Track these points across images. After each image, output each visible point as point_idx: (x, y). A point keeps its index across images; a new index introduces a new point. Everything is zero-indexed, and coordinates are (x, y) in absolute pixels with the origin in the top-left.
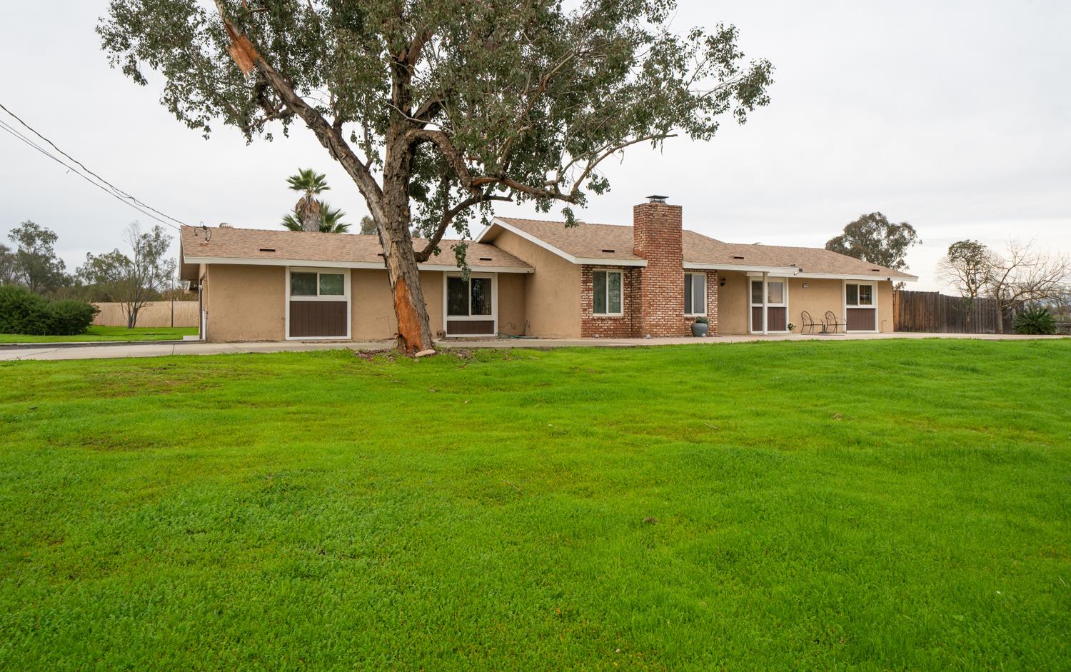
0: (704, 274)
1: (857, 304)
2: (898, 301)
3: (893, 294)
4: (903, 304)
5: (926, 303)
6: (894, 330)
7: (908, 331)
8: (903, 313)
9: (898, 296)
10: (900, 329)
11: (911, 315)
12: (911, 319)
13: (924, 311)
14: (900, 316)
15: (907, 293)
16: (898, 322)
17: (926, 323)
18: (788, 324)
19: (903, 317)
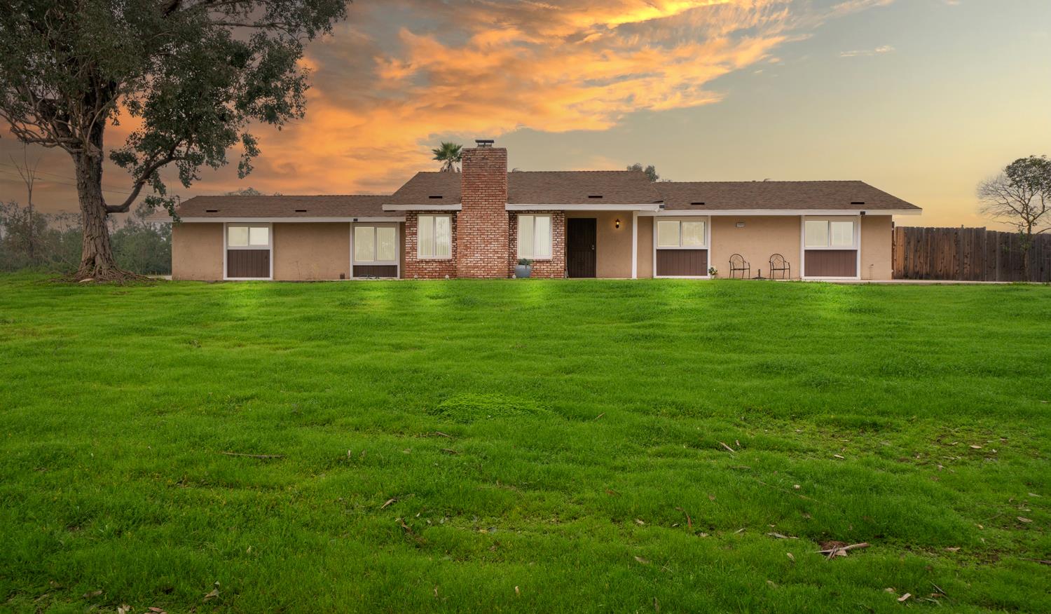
0: (549, 216)
2: (901, 241)
3: (893, 232)
4: (912, 243)
5: (957, 242)
6: (894, 277)
7: (921, 278)
8: (912, 257)
9: (901, 234)
10: (906, 276)
11: (927, 257)
12: (926, 263)
13: (953, 252)
14: (906, 259)
15: (919, 230)
16: (901, 268)
17: (957, 268)
18: (709, 267)
19: (912, 261)
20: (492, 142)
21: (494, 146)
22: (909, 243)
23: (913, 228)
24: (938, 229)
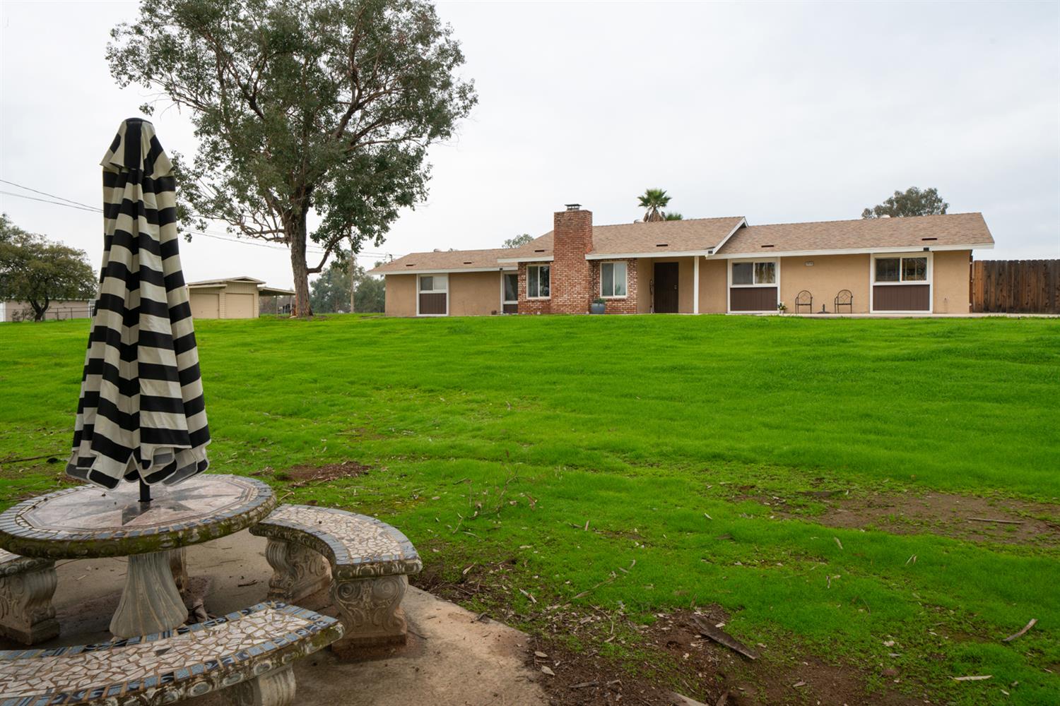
0: (626, 263)
1: (898, 280)
2: (980, 274)
3: (971, 266)
4: (993, 277)
5: (1047, 275)
6: (972, 310)
7: (1004, 311)
8: (993, 290)
9: (980, 268)
10: (987, 310)
11: (1010, 291)
12: (1009, 297)
13: (1042, 285)
14: (986, 292)
15: (1002, 263)
16: (981, 300)
17: (1047, 301)
18: (779, 303)
19: (993, 295)
20: (578, 205)
21: (581, 209)
22: (989, 277)
23: (993, 262)
24: (1023, 262)
